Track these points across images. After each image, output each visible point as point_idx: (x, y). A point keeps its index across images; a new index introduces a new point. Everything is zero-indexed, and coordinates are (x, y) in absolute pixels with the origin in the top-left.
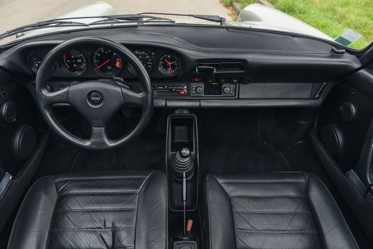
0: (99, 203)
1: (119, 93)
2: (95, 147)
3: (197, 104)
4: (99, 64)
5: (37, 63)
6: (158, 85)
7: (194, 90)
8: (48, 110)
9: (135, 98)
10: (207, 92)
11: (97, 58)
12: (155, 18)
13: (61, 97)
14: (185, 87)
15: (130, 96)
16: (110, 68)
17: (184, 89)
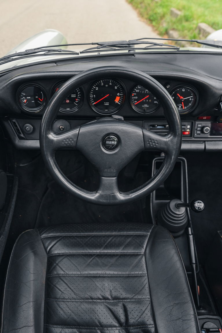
0: (96, 265)
1: (140, 136)
2: (104, 201)
3: (201, 146)
4: (95, 100)
5: (26, 99)
6: (158, 123)
7: (199, 130)
8: (52, 156)
9: (159, 142)
10: (214, 132)
11: (95, 92)
12: (155, 44)
13: (70, 140)
14: (189, 127)
15: (153, 140)
16: (107, 104)
17: (186, 129)
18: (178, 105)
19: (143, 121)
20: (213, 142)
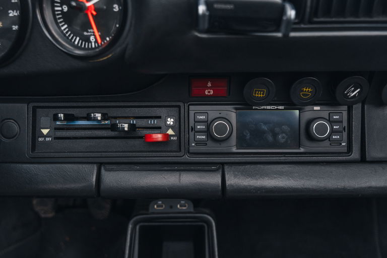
7: (200, 132)
14: (170, 121)
17: (164, 128)
18: (85, 33)
19: (31, 105)
20: (248, 167)
